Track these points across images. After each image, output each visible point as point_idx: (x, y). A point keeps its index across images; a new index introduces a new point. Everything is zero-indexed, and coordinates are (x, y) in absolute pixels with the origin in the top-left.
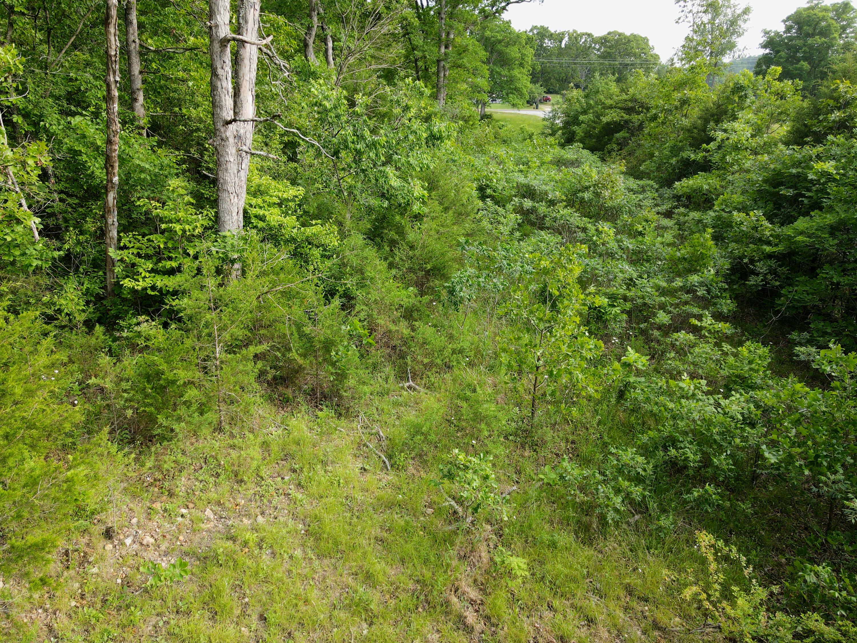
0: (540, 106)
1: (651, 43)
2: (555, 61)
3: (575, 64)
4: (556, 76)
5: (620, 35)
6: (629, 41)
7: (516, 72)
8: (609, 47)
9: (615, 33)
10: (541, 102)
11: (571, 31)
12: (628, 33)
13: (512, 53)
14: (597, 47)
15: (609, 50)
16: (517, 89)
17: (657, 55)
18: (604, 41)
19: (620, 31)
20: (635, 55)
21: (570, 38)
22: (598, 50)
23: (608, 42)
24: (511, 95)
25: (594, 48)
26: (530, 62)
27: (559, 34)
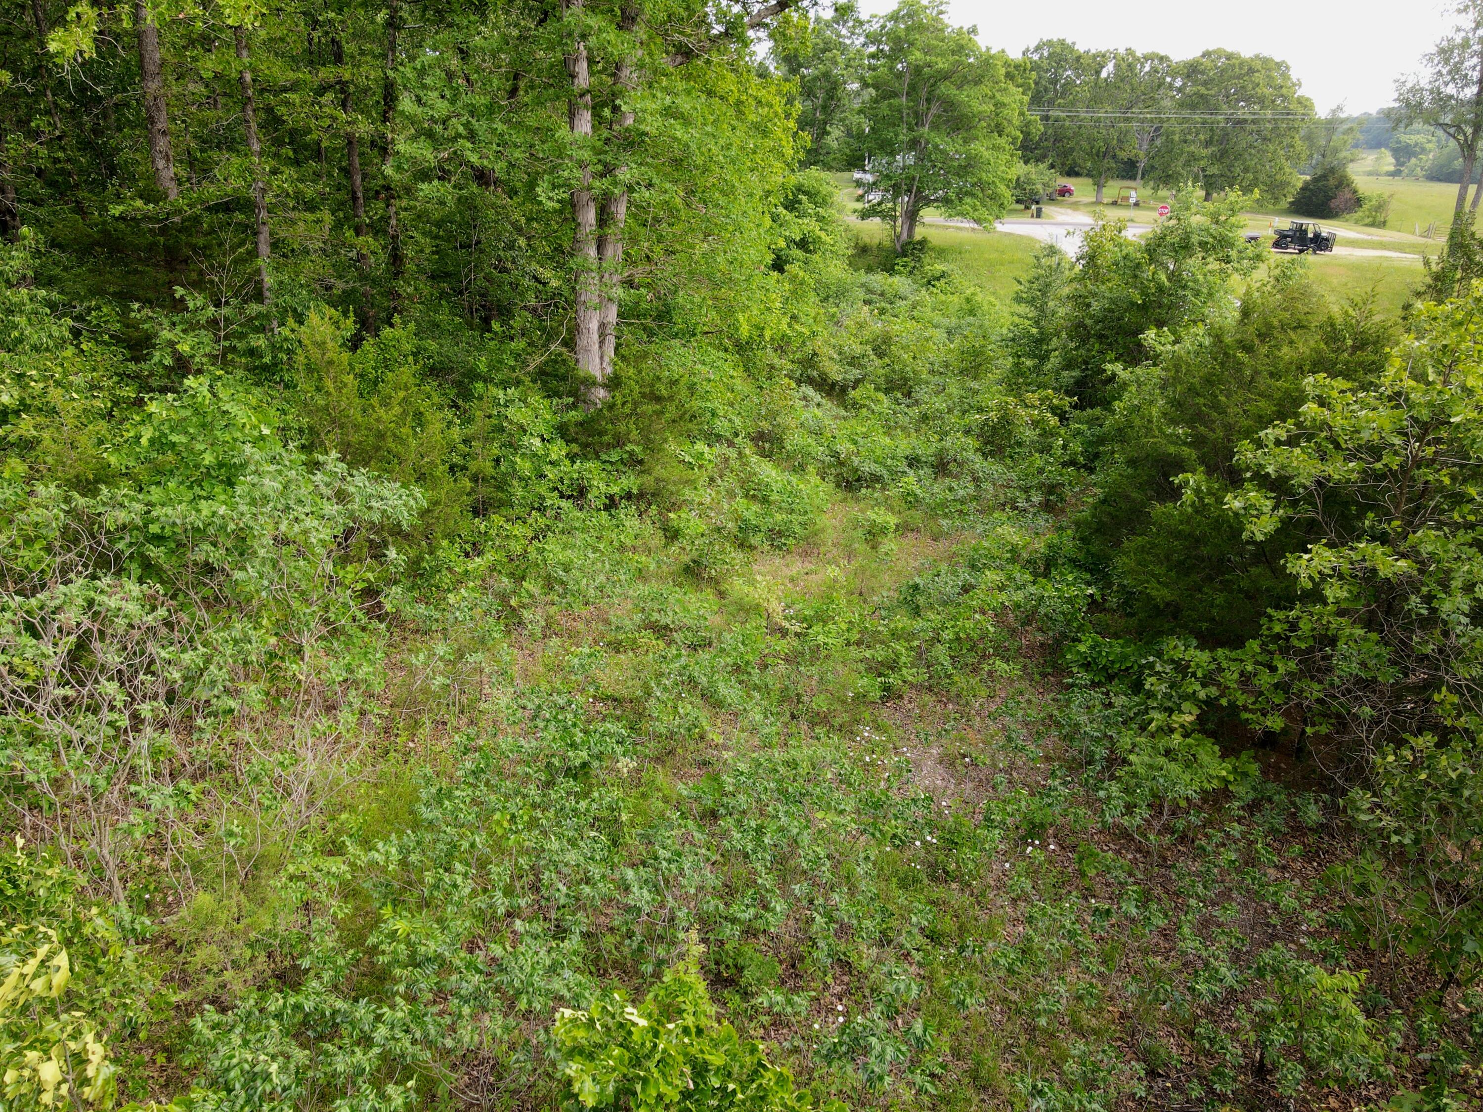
0: (1047, 209)
1: (1294, 75)
2: (1083, 115)
3: (1127, 120)
4: (1085, 144)
5: (1229, 57)
6: (1251, 71)
7: (980, 148)
8: (1205, 84)
9: (1220, 53)
10: (1051, 199)
11: (1122, 51)
12: (1247, 53)
13: (974, 103)
14: (1178, 83)
15: (1203, 91)
16: (981, 184)
17: (1308, 99)
18: (1192, 70)
19: (1229, 49)
20: (1261, 101)
21: (1117, 66)
22: (1179, 90)
23: (1203, 73)
24: (968, 200)
25: (1171, 86)
26: (1016, 122)
27: (1095, 56)
